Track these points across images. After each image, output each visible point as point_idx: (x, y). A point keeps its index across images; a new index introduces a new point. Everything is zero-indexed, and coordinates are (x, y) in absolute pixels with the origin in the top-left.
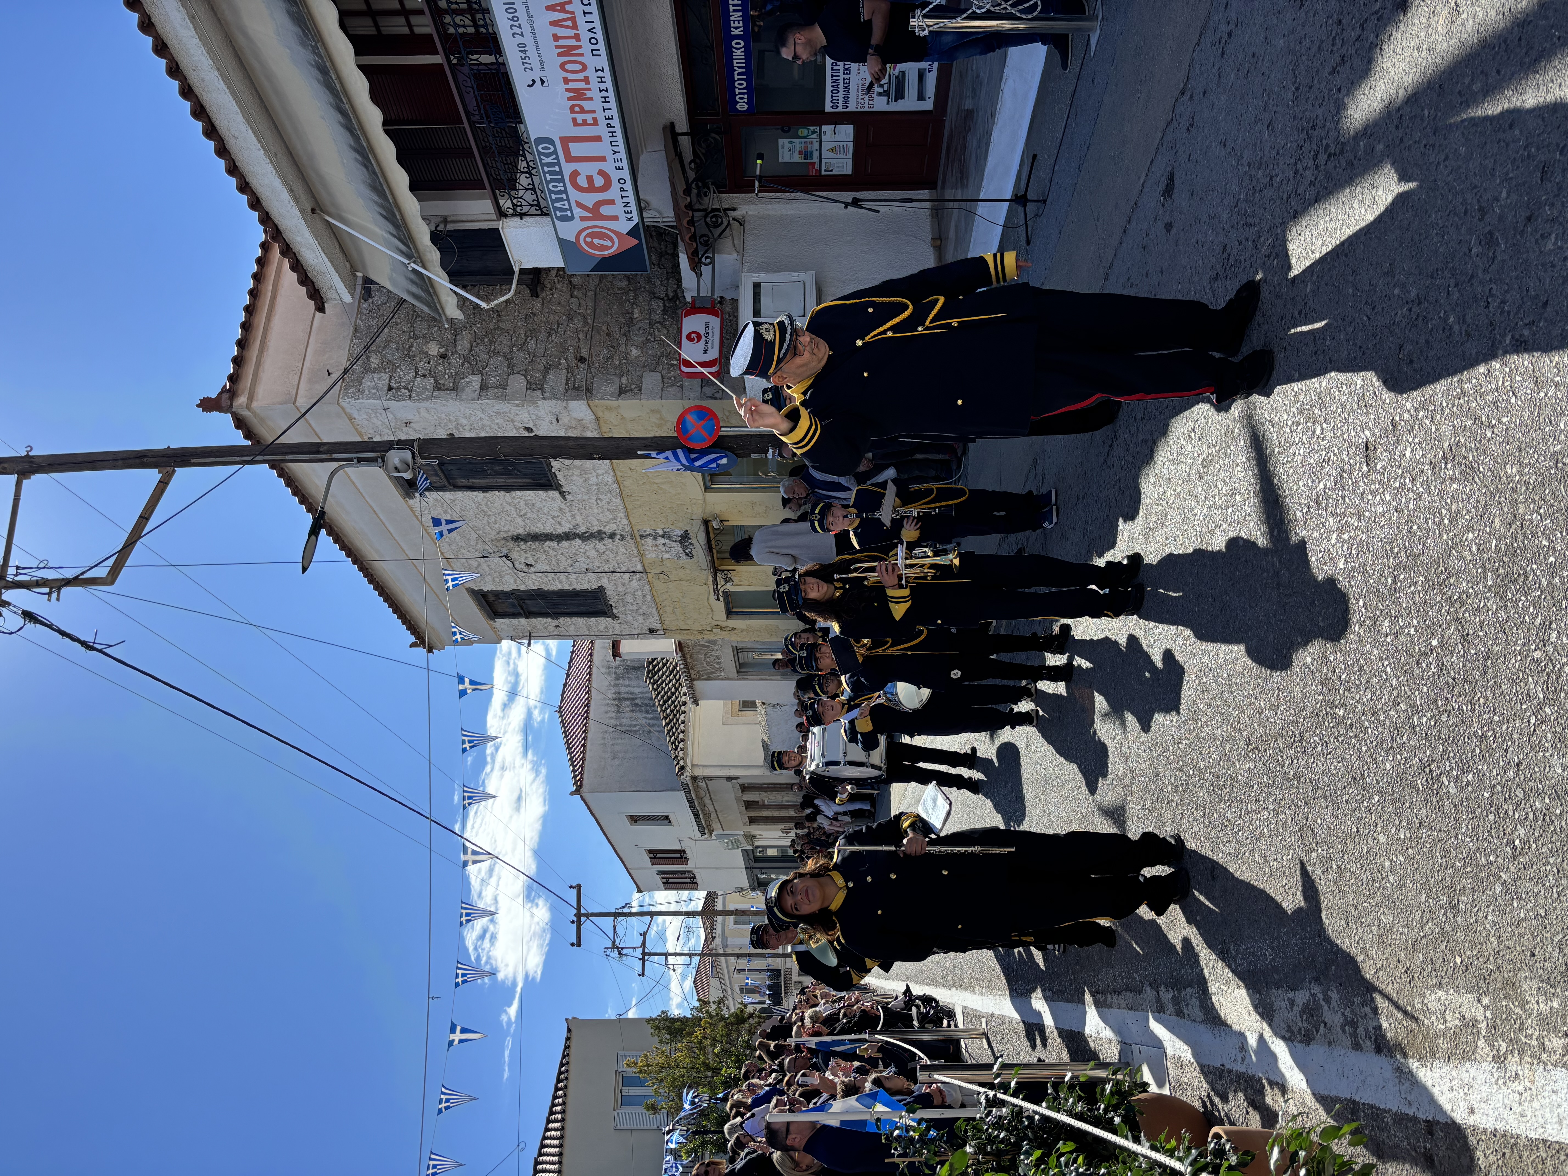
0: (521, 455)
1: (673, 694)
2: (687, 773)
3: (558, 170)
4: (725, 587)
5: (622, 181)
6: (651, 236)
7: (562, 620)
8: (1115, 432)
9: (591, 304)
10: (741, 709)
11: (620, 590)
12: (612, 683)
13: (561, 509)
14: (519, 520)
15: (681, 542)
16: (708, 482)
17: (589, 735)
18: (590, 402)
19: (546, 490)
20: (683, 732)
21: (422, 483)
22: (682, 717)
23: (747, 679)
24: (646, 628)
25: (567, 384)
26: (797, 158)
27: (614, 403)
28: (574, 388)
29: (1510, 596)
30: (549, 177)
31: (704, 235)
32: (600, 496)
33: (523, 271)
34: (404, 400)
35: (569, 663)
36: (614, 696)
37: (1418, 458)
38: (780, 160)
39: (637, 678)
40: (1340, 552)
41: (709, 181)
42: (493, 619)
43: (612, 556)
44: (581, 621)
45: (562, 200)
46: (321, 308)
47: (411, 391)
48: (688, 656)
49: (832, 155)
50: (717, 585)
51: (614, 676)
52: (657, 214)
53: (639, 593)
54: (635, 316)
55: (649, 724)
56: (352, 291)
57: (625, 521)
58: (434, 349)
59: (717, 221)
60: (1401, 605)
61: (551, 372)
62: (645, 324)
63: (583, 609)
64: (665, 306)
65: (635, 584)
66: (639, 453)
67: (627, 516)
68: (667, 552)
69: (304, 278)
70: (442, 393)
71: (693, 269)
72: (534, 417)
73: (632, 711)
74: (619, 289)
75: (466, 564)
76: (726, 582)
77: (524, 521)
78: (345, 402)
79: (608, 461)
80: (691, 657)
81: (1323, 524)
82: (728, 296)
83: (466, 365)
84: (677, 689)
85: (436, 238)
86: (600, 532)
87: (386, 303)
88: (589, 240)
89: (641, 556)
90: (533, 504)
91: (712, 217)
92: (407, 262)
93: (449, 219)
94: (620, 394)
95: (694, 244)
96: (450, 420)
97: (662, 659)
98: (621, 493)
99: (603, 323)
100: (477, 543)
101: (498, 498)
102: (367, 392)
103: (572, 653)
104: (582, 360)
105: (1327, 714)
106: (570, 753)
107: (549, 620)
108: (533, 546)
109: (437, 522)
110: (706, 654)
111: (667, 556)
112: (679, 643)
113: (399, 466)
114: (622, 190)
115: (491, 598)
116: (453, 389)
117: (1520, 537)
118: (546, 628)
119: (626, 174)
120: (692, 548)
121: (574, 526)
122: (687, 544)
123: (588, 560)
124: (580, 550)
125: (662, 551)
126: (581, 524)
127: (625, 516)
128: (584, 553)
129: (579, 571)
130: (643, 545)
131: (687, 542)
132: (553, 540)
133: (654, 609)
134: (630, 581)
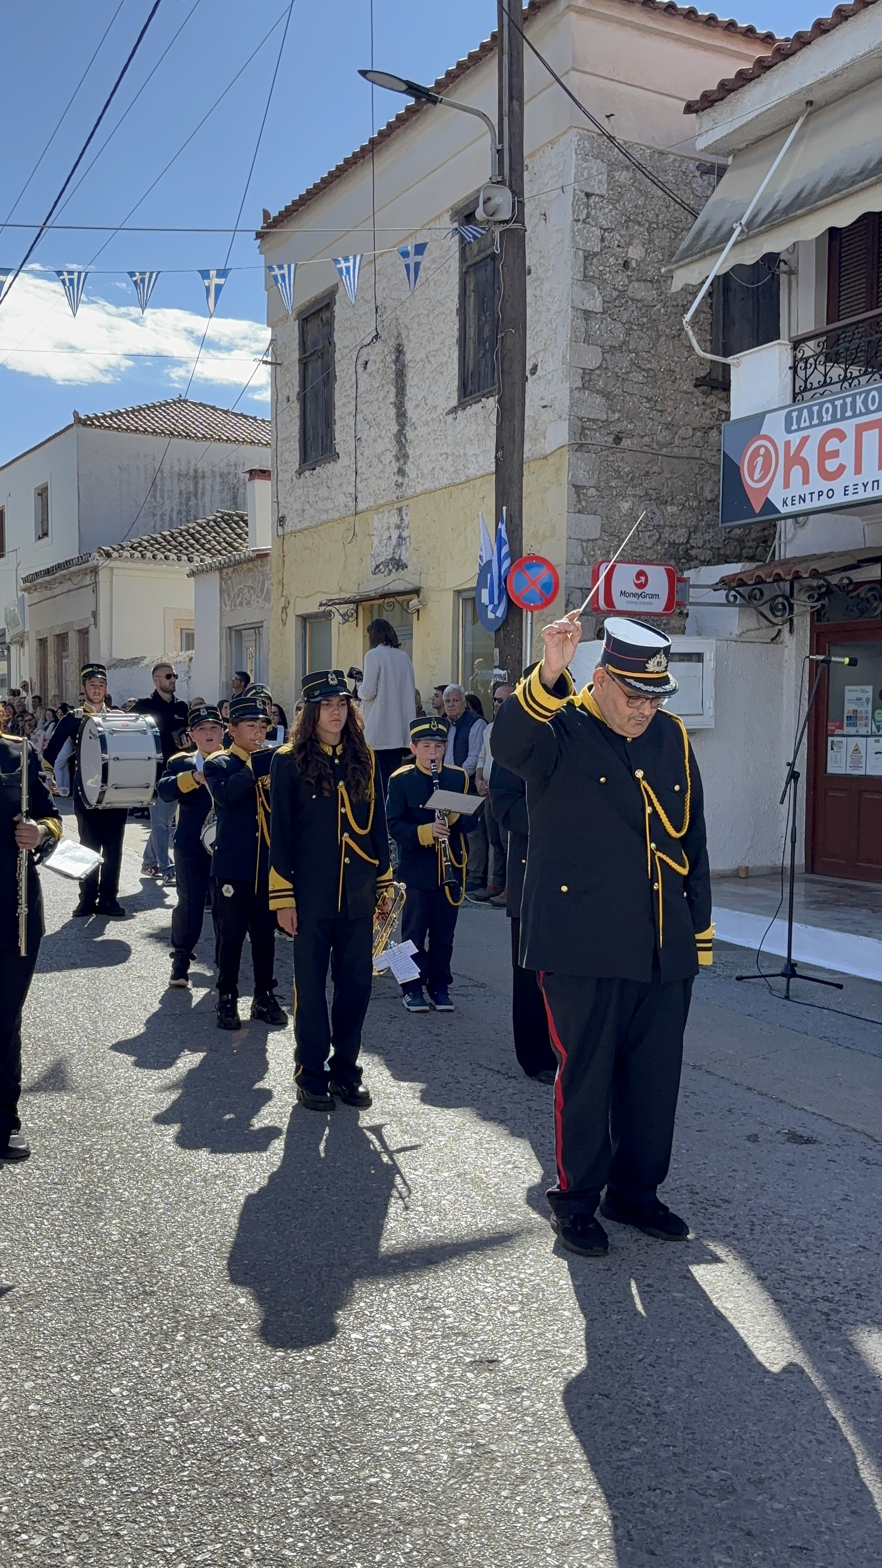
0: (503, 358)
1: (202, 546)
2: (102, 561)
3: (847, 415)
4: (337, 614)
5: (830, 493)
6: (764, 530)
7: (296, 406)
8: (514, 1077)
9: (685, 452)
10: (184, 632)
11: (334, 481)
12: (216, 469)
13: (435, 408)
14: (422, 355)
15: (393, 559)
16: (464, 595)
17: (150, 436)
18: (566, 448)
19: (459, 390)
20: (154, 557)
21: (470, 231)
22: (172, 556)
23: (221, 640)
24: (286, 513)
25: (589, 420)
26: (849, 708)
27: (565, 479)
28: (583, 428)
29: (316, 1521)
30: (838, 403)
31: (762, 593)
32: (450, 458)
33: (726, 368)
34: (574, 212)
35: (242, 415)
36: (200, 471)
37: (479, 1417)
38: (847, 688)
39: (222, 501)
40: (370, 1334)
41: (825, 601)
42: (298, 317)
43: (377, 471)
44: (294, 429)
45: (811, 419)
46: (690, 108)
47: (584, 222)
48: (251, 565)
49: (851, 750)
50: (340, 604)
51: (225, 471)
52: (789, 537)
53: (329, 505)
54: (669, 508)
55: (163, 514)
56: (709, 149)
57: (419, 489)
58: (635, 253)
59: (779, 610)
60: (306, 1402)
61: (604, 400)
62: (658, 520)
63: (310, 433)
64: (679, 544)
65: (341, 500)
66: (504, 508)
67: (426, 492)
68: (380, 541)
69: (726, 89)
70: (581, 262)
71: (722, 580)
72: (549, 377)
73: (181, 492)
74: (702, 488)
75: (368, 285)
76: (343, 616)
77: (421, 360)
78: (572, 137)
79: (494, 469)
80: (249, 569)
81: (404, 1315)
82: (689, 622)
83: (615, 294)
84: (208, 550)
85: (771, 259)
86: (406, 456)
87: (693, 193)
88: (762, 451)
89: (377, 509)
90: (442, 373)
91: (783, 605)
92: (743, 221)
93: (793, 277)
94: (574, 485)
95: (752, 582)
96: (547, 270)
97: (247, 534)
98: (455, 485)
99: (661, 468)
100: (394, 299)
101: (451, 328)
102: (585, 165)
103: (255, 419)
104: (618, 439)
105: (178, 1322)
106: (127, 412)
107: (297, 389)
108: (389, 371)
109: (420, 249)
110: (252, 588)
111: (376, 542)
112: (267, 555)
113: (492, 202)
114: (820, 494)
115: (325, 315)
116: (585, 276)
117: (385, 1530)
118: (286, 384)
119: (839, 499)
120: (386, 573)
121: (414, 424)
122: (391, 567)
123: (371, 442)
124: (384, 431)
125: (382, 536)
126: (417, 432)
127: (426, 490)
128: (380, 436)
129: (359, 428)
130: (389, 512)
131: (393, 567)
132: (397, 396)
133: (309, 524)
134: (345, 493)
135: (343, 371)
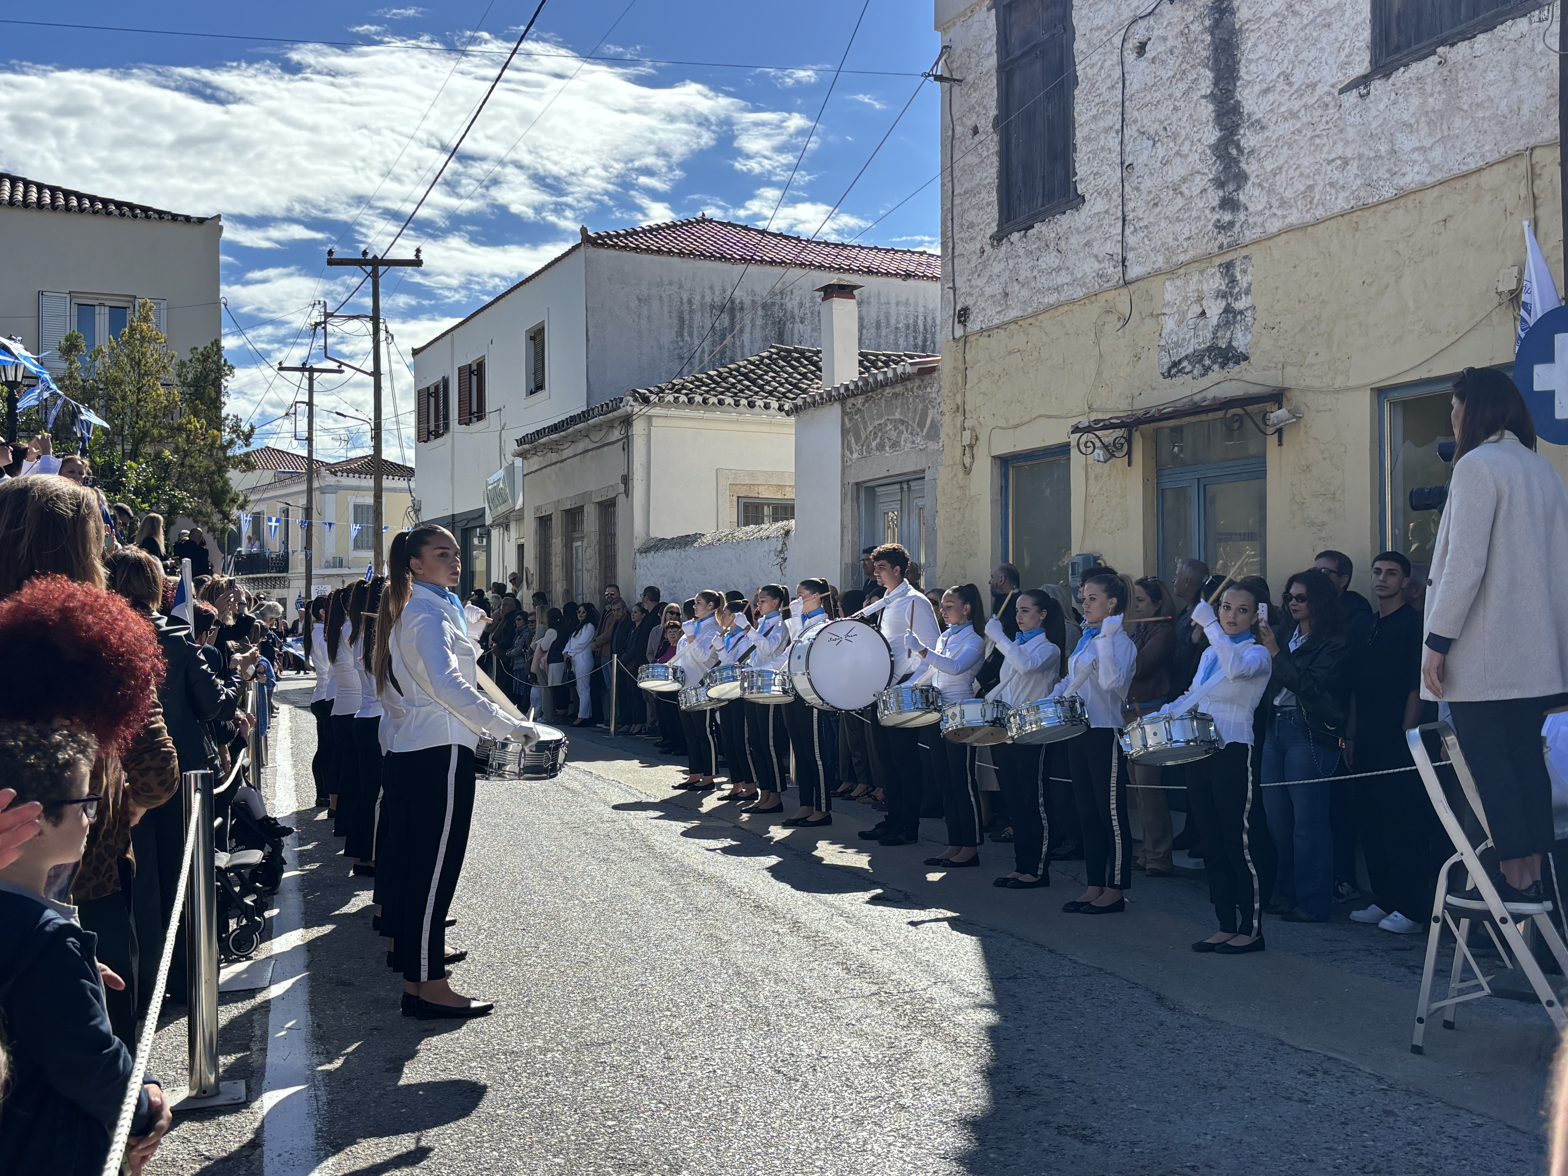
2: (636, 409)
4: (1098, 444)
11: (1074, 240)
12: (757, 298)
13: (1313, 86)
15: (1212, 348)
16: (1396, 395)
17: (676, 260)
19: (1374, 45)
23: (843, 501)
24: (970, 302)
32: (1355, 163)
43: (1171, 211)
44: (990, 173)
48: (899, 389)
50: (1105, 428)
51: (769, 301)
53: (1063, 278)
55: (692, 357)
57: (1274, 226)
67: (1290, 230)
68: (1180, 323)
73: (714, 329)
77: (1275, 14)
80: (899, 392)
86: (1241, 178)
89: (1172, 272)
90: (1329, 25)
97: (820, 370)
98: (1366, 207)
107: (993, 113)
108: (1198, 47)
110: (903, 422)
111: (1170, 325)
112: (933, 369)
118: (971, 109)
120: (1195, 372)
121: (1258, 121)
122: (1207, 362)
123: (1159, 164)
124: (1187, 145)
125: (1184, 313)
126: (1267, 134)
127: (1291, 225)
128: (1178, 153)
129: (1128, 149)
130: (1202, 272)
131: (1214, 362)
132: (1216, 84)
133: (1020, 314)
134: (1096, 256)
135: (1092, 66)
